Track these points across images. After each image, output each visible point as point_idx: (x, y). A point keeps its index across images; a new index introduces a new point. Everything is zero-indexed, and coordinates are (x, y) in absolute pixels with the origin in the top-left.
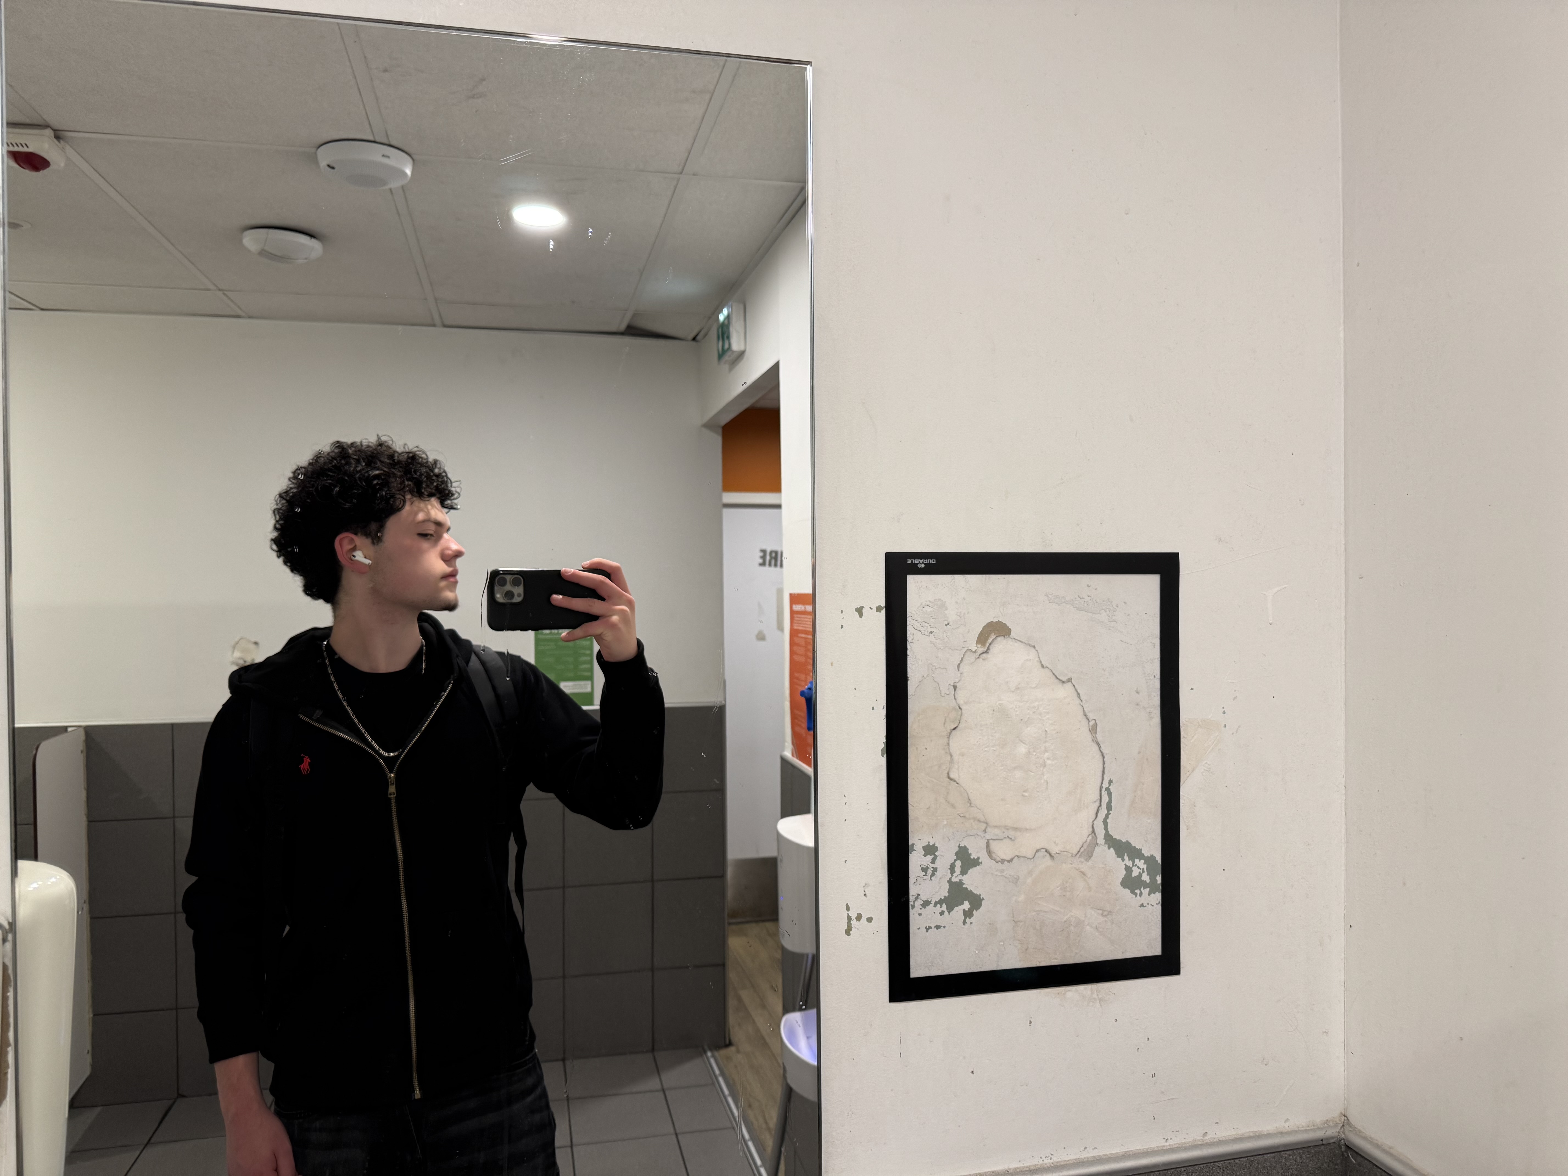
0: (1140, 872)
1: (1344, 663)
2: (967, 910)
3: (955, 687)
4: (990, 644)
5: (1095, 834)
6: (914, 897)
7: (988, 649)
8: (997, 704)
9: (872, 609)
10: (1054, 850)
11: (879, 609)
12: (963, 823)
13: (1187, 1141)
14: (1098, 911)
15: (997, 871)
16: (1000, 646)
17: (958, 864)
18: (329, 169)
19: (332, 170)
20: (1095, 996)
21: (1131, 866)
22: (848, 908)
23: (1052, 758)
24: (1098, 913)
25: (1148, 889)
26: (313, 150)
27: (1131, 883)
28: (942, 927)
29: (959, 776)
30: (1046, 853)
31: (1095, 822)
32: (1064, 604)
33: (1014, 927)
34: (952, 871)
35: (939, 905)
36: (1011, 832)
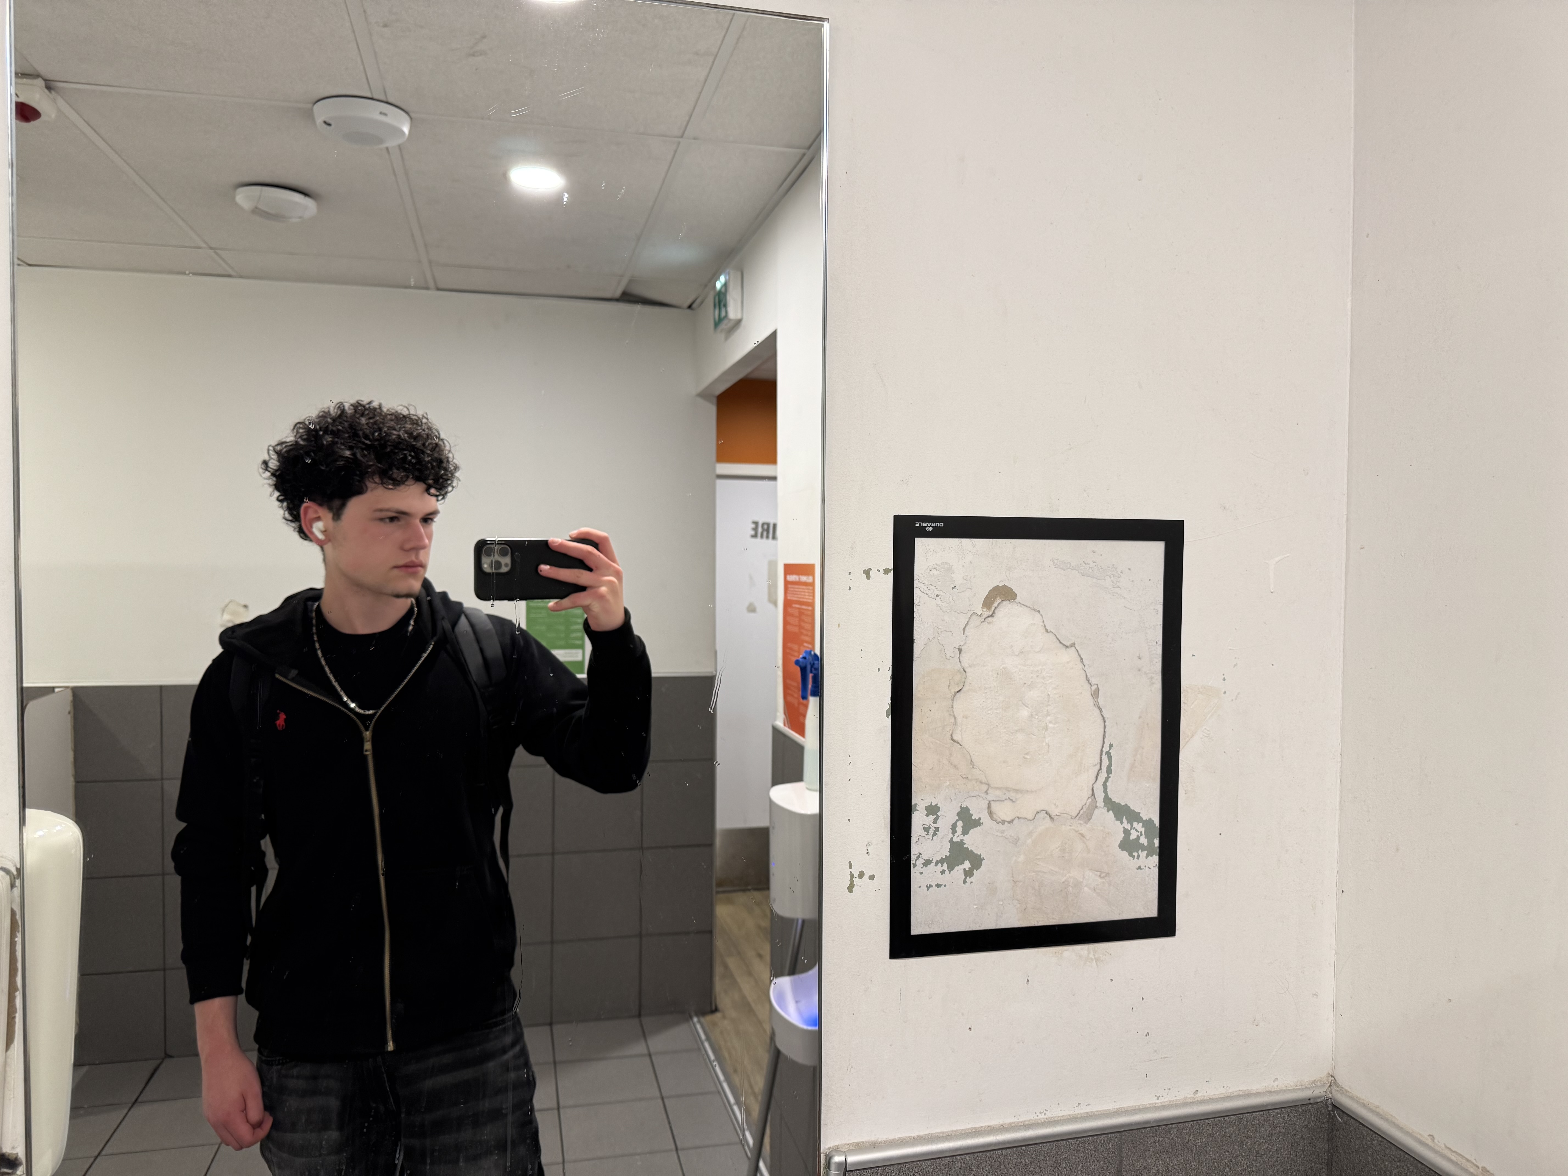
0: (1138, 835)
1: (1343, 633)
2: (967, 869)
3: (960, 650)
4: (996, 608)
5: (1095, 797)
6: (916, 856)
7: (994, 613)
8: (1001, 668)
9: (879, 571)
10: (1054, 811)
11: (886, 571)
12: (965, 784)
13: (1178, 1099)
14: (1096, 873)
15: (997, 832)
16: (1006, 611)
17: (960, 824)
18: (325, 126)
19: (328, 127)
20: (1091, 956)
21: (1129, 829)
22: (851, 866)
23: (1054, 722)
24: (1096, 875)
25: (1146, 852)
26: (310, 106)
27: (1129, 846)
28: (943, 886)
29: (962, 738)
30: (1046, 815)
31: (1095, 786)
32: (1069, 570)
33: (1013, 886)
34: (954, 831)
35: (940, 865)
36: (1012, 793)
